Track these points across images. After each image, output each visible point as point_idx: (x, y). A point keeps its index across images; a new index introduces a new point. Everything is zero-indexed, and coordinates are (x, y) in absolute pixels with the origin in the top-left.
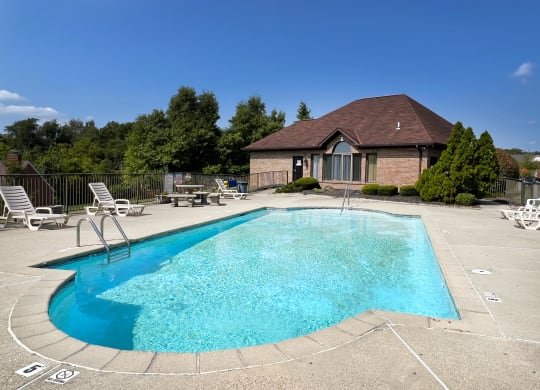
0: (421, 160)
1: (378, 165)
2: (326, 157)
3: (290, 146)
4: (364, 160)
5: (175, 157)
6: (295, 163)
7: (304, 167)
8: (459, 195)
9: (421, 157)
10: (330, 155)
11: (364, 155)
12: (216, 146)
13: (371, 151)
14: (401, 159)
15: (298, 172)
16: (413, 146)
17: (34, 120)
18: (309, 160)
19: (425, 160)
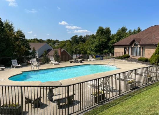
1: (145, 51)
2: (132, 48)
3: (124, 44)
4: (141, 49)
5: (95, 48)
6: (125, 50)
7: (127, 51)
10: (133, 47)
11: (142, 47)
12: (108, 44)
15: (125, 52)
16: (153, 45)
17: (77, 35)
18: (128, 49)
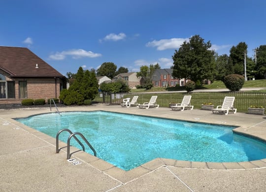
0: (56, 85)
1: (28, 88)
4: (17, 86)
8: (85, 101)
9: (56, 83)
11: (17, 82)
13: (22, 80)
14: (43, 85)
16: (52, 78)
19: (58, 85)
